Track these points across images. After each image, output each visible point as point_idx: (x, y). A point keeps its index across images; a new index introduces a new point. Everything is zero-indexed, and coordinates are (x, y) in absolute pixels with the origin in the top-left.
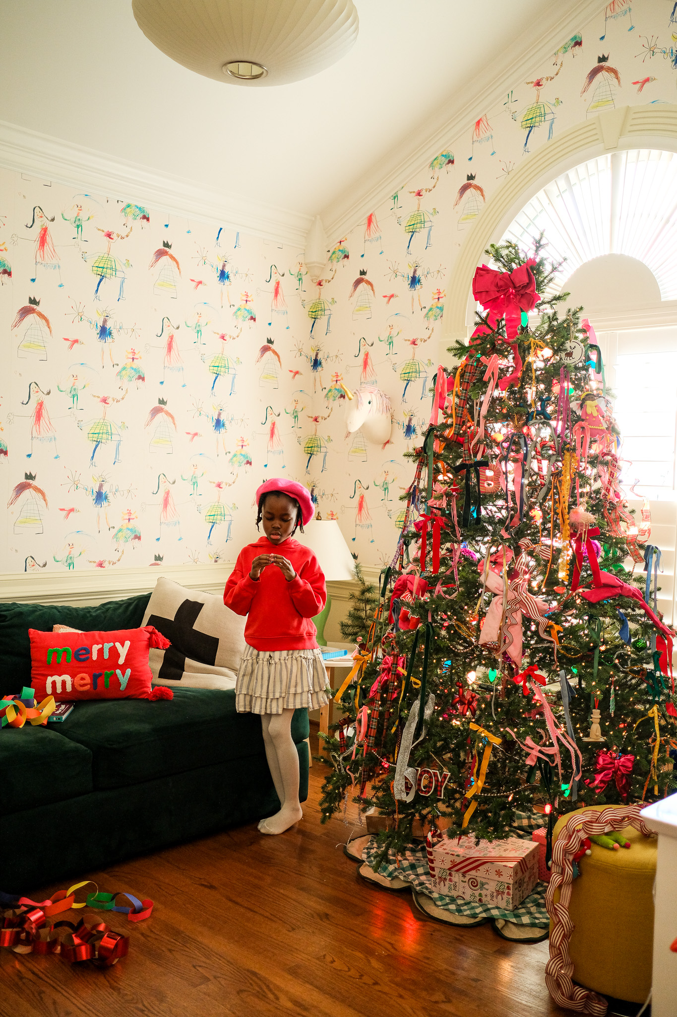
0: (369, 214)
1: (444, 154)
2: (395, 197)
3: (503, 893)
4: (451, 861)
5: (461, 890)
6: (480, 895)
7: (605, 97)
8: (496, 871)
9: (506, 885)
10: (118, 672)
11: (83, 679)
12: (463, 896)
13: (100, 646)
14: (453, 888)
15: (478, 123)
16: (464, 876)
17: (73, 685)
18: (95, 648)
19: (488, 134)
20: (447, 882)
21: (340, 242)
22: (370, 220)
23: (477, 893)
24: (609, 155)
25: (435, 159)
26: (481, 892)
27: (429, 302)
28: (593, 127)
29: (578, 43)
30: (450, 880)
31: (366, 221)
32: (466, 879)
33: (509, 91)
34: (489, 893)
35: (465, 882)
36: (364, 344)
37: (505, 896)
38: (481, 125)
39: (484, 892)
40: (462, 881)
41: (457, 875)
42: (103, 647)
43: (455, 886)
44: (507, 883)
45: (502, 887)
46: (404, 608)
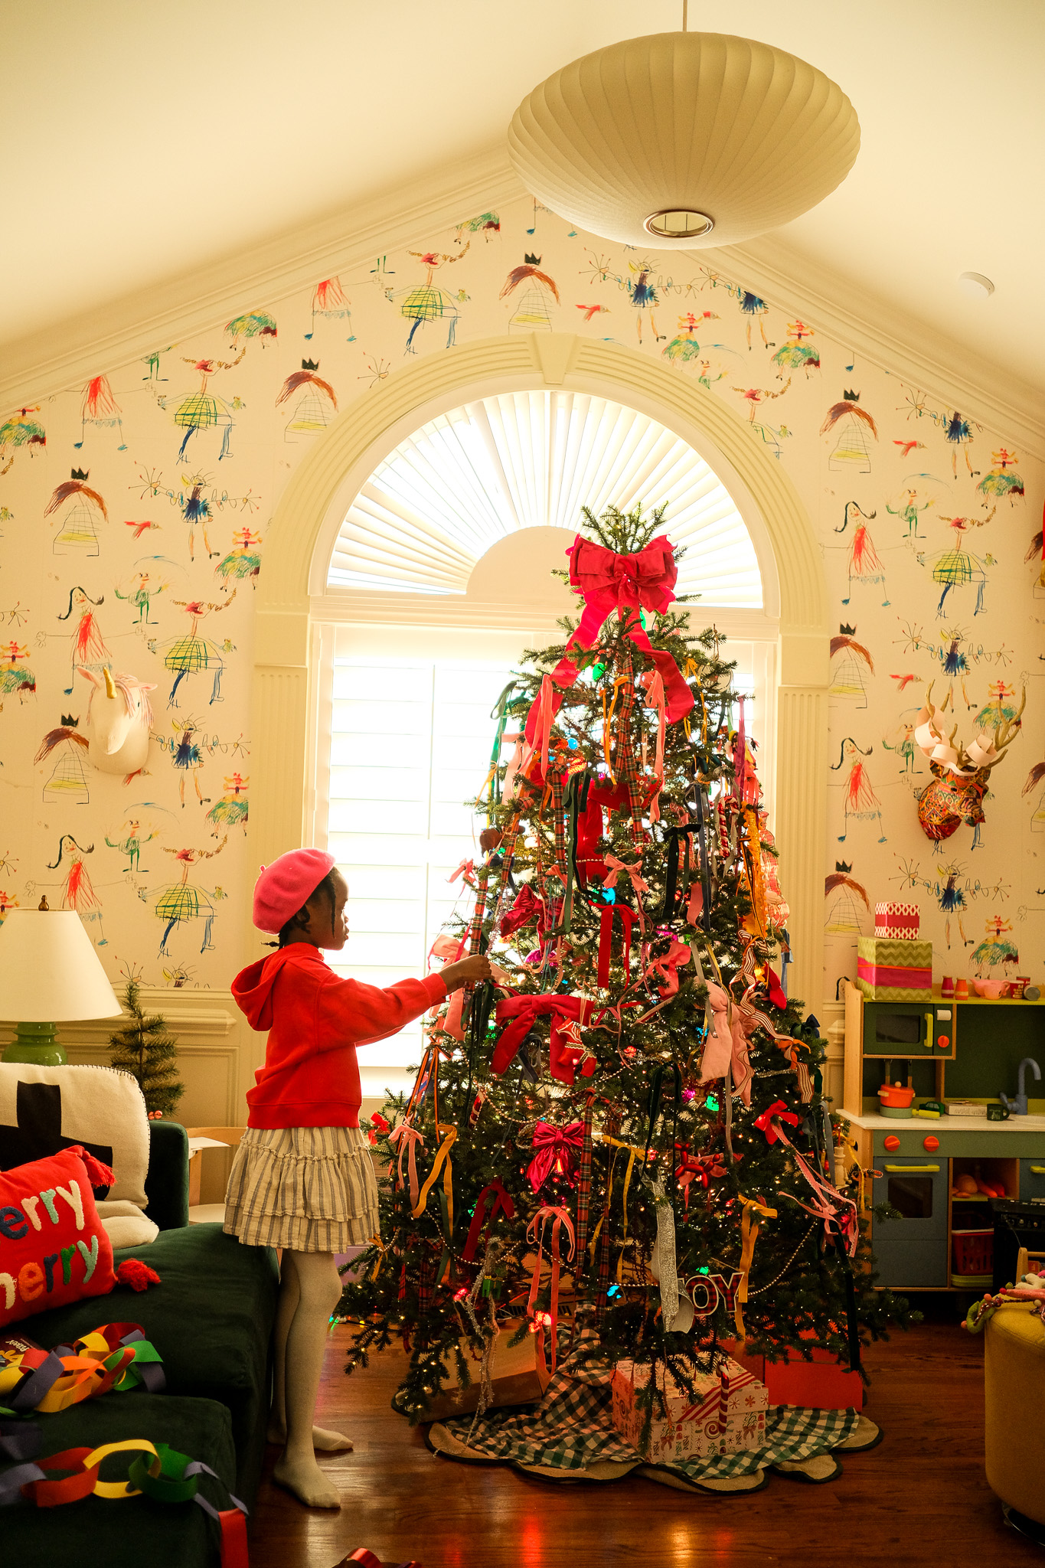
0: (94, 376)
1: (257, 315)
2: (153, 360)
3: (754, 1427)
4: (683, 1408)
5: (695, 1445)
6: (723, 1442)
7: (537, 311)
8: (747, 1400)
9: (758, 1415)
10: (82, 1244)
11: (31, 1274)
12: (699, 1453)
13: (34, 1200)
14: (683, 1447)
15: (323, 286)
16: (699, 1423)
17: (17, 1292)
18: (29, 1204)
19: (342, 307)
20: (674, 1443)
21: (24, 412)
22: (95, 387)
23: (717, 1442)
24: (547, 393)
25: (238, 319)
26: (724, 1437)
27: (227, 546)
28: (523, 346)
29: (494, 225)
30: (679, 1436)
31: (88, 388)
32: (702, 1427)
33: (380, 255)
34: (733, 1435)
35: (701, 1431)
36: (80, 598)
37: (756, 1432)
38: (329, 289)
39: (727, 1436)
40: (697, 1432)
41: (689, 1426)
42: (41, 1200)
43: (686, 1443)
44: (759, 1412)
45: (752, 1419)
46: (569, 1045)
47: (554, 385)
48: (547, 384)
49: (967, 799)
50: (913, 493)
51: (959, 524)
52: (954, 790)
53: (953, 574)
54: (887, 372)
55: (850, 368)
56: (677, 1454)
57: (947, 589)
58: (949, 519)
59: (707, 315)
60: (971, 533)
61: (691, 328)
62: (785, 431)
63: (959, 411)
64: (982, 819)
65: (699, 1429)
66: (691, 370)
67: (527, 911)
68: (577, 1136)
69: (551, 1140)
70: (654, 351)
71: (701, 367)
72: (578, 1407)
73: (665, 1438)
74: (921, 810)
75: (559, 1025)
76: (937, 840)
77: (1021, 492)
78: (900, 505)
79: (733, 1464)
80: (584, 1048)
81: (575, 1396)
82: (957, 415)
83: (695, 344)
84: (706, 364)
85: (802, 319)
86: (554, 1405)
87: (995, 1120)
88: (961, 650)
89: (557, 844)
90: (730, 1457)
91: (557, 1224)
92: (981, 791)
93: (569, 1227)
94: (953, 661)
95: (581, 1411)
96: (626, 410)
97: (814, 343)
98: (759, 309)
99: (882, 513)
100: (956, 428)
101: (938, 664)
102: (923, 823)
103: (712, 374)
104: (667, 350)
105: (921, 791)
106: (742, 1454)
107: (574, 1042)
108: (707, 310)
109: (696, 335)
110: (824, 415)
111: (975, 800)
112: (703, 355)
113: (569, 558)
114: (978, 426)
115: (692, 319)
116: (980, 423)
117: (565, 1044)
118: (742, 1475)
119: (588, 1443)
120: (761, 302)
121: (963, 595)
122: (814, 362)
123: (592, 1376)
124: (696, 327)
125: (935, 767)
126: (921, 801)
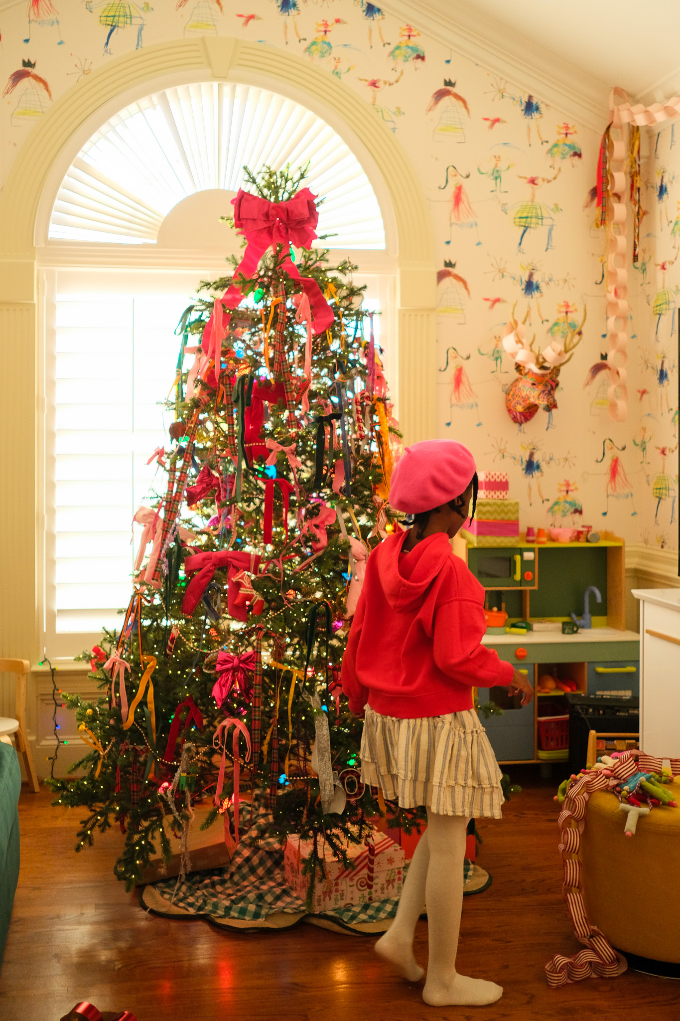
3: (394, 880)
4: (338, 869)
5: (349, 896)
6: (370, 893)
7: (206, 19)
8: (388, 860)
9: (397, 871)
12: (352, 902)
14: (340, 898)
16: (351, 879)
20: (333, 896)
23: (366, 893)
26: (371, 890)
28: (196, 48)
30: (337, 891)
32: (354, 882)
34: (378, 887)
35: (353, 885)
37: (396, 884)
39: (374, 888)
40: (350, 886)
41: (344, 882)
43: (342, 895)
44: (398, 868)
45: (393, 874)
46: (242, 591)
47: (220, 77)
48: (215, 77)
49: (544, 391)
50: (498, 158)
51: (533, 181)
52: (533, 384)
53: (529, 220)
54: (477, 65)
55: (448, 62)
56: (336, 904)
57: (525, 232)
58: (525, 178)
59: (338, 21)
60: (542, 189)
61: (325, 32)
62: (399, 112)
63: (532, 94)
64: (555, 406)
65: (351, 884)
66: (326, 65)
67: (207, 485)
68: (250, 662)
69: (229, 665)
70: (297, 50)
71: (334, 63)
72: (258, 867)
73: (326, 892)
74: (508, 401)
75: (234, 575)
76: (521, 423)
77: (580, 156)
78: (488, 167)
79: (378, 910)
80: (254, 592)
81: (255, 860)
82: (530, 97)
83: (329, 45)
84: (338, 60)
85: (411, 23)
86: (239, 867)
87: (568, 633)
88: (536, 279)
89: (229, 432)
90: (376, 904)
91: (236, 733)
92: (554, 384)
93: (246, 734)
94: (530, 287)
95: (261, 871)
96: (277, 97)
97: (421, 42)
98: (377, 16)
99: (474, 174)
100: (530, 107)
101: (519, 289)
102: (509, 411)
103: (342, 68)
104: (308, 49)
105: (507, 387)
106: (386, 901)
107: (246, 588)
108: (338, 17)
109: (330, 37)
110: (429, 98)
111: (549, 392)
112: (335, 52)
113: (233, 207)
114: (547, 105)
115: (326, 25)
116: (550, 103)
117: (239, 589)
118: (386, 918)
119: (266, 898)
120: (379, 10)
121: (536, 236)
122: (421, 57)
123: (268, 844)
124: (329, 31)
125: (518, 367)
126: (508, 394)
